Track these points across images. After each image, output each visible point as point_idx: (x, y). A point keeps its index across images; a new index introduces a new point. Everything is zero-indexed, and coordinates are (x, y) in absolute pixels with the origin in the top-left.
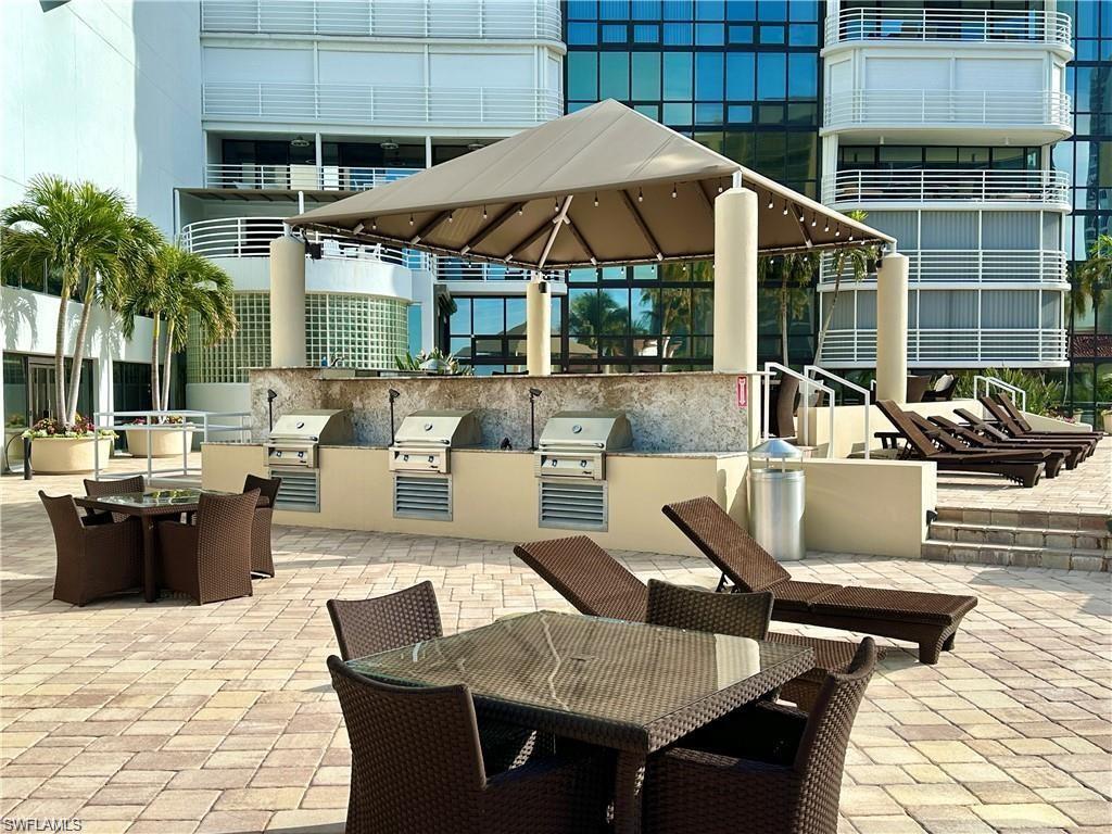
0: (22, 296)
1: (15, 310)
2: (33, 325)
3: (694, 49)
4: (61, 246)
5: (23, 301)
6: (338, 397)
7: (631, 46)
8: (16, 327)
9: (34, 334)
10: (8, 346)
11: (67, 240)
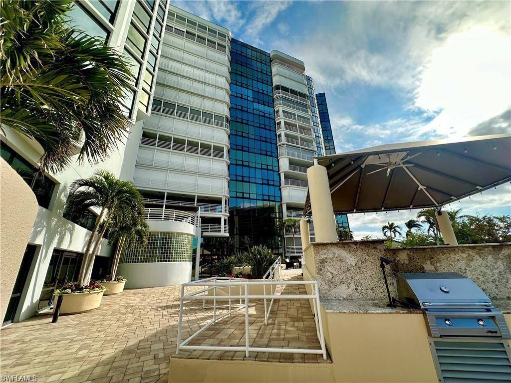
0: (70, 225)
1: (66, 229)
2: (71, 238)
3: (256, 183)
4: (108, 196)
5: (70, 226)
6: (407, 262)
7: (243, 181)
8: (64, 237)
9: (71, 241)
10: (57, 246)
11: (111, 194)
